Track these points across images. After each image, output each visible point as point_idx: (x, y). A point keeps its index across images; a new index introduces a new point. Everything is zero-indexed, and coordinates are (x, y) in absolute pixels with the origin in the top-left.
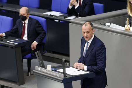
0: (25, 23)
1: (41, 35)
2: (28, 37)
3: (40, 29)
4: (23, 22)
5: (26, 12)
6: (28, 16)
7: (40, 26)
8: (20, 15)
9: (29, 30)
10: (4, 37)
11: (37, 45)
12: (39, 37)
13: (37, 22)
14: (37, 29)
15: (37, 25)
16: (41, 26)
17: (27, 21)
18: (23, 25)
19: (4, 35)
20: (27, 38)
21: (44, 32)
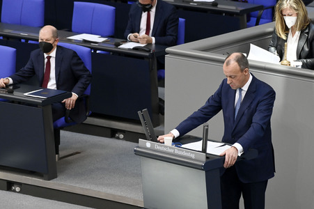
0: (50, 57)
1: (83, 80)
2: (58, 84)
3: (81, 67)
4: (46, 55)
5: (51, 35)
6: (56, 43)
7: (79, 61)
8: (40, 41)
9: (60, 72)
10: (11, 85)
11: (78, 100)
12: (79, 84)
13: (75, 54)
14: (75, 68)
15: (75, 61)
16: (83, 63)
17: (53, 54)
18: (46, 60)
19: (11, 81)
20: (55, 86)
21: (88, 73)
